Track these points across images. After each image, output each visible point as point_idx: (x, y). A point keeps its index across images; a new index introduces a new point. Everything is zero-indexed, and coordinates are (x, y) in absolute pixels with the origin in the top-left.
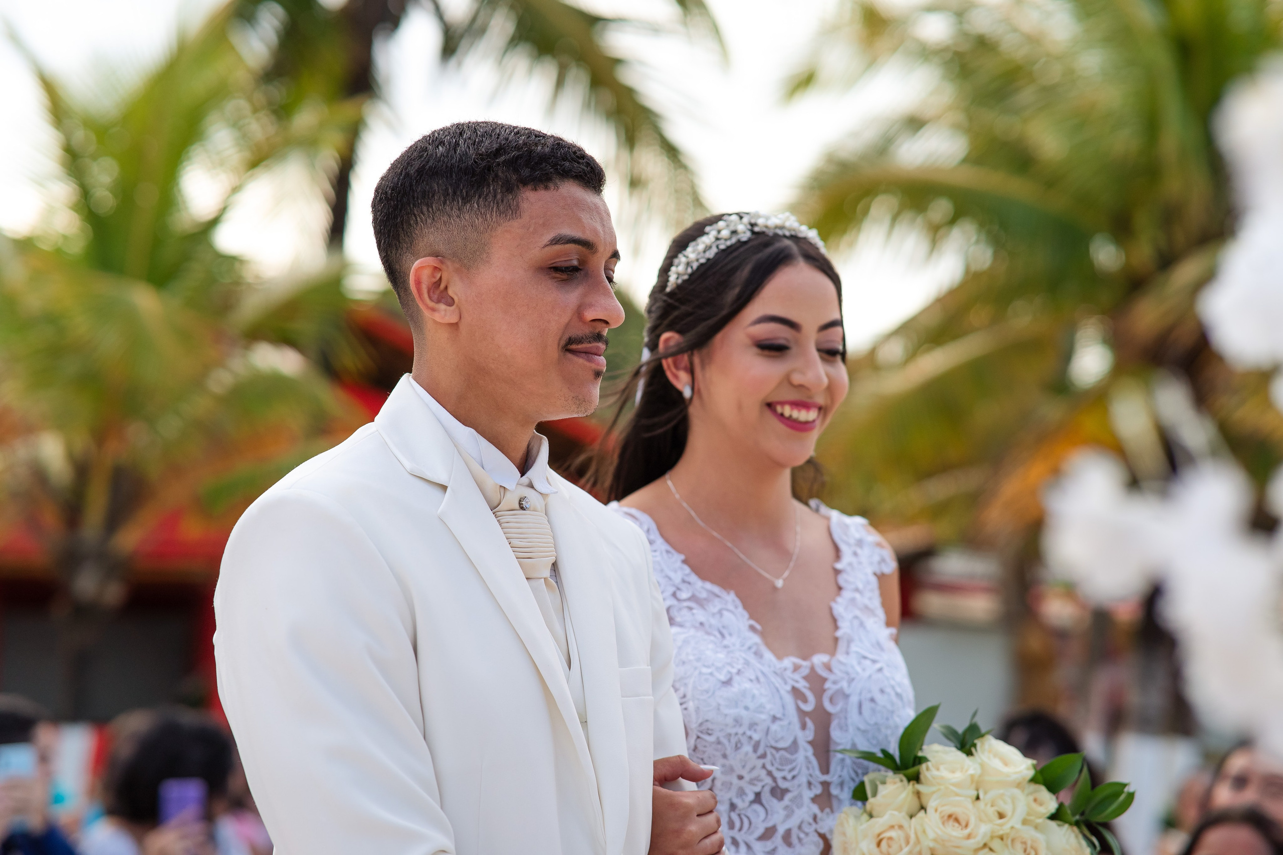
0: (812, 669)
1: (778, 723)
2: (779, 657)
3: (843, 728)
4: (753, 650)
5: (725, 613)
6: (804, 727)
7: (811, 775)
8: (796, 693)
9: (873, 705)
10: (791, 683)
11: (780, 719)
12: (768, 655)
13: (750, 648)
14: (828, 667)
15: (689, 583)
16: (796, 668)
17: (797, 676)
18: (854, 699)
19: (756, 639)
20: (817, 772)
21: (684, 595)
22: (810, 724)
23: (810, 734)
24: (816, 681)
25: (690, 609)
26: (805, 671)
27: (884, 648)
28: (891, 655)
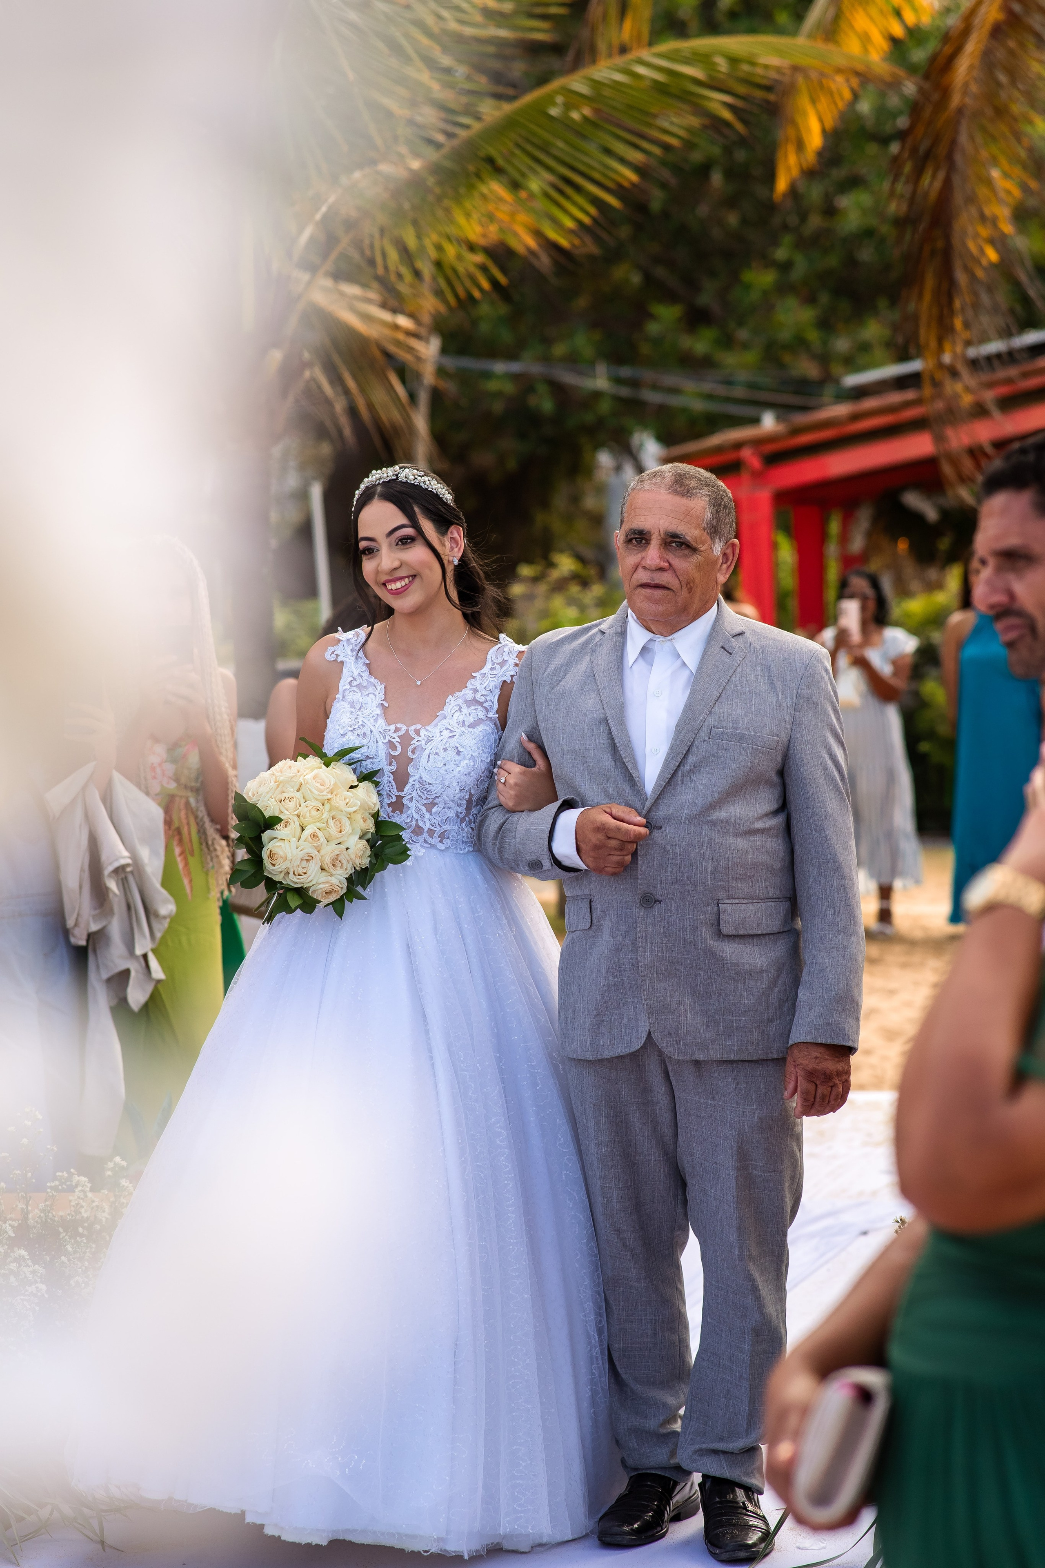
0: (407, 731)
1: (370, 760)
2: (389, 723)
3: (416, 768)
4: (375, 718)
5: (371, 696)
6: (390, 764)
7: (390, 791)
8: (391, 745)
9: (437, 756)
10: (388, 738)
11: (373, 758)
12: (381, 721)
13: (373, 716)
14: (417, 732)
15: (362, 676)
16: (397, 730)
17: (395, 735)
18: (427, 752)
19: (378, 711)
20: (395, 790)
21: (355, 683)
22: (394, 763)
23: (394, 767)
24: (406, 739)
25: (354, 691)
26: (400, 733)
27: (467, 724)
28: (471, 729)
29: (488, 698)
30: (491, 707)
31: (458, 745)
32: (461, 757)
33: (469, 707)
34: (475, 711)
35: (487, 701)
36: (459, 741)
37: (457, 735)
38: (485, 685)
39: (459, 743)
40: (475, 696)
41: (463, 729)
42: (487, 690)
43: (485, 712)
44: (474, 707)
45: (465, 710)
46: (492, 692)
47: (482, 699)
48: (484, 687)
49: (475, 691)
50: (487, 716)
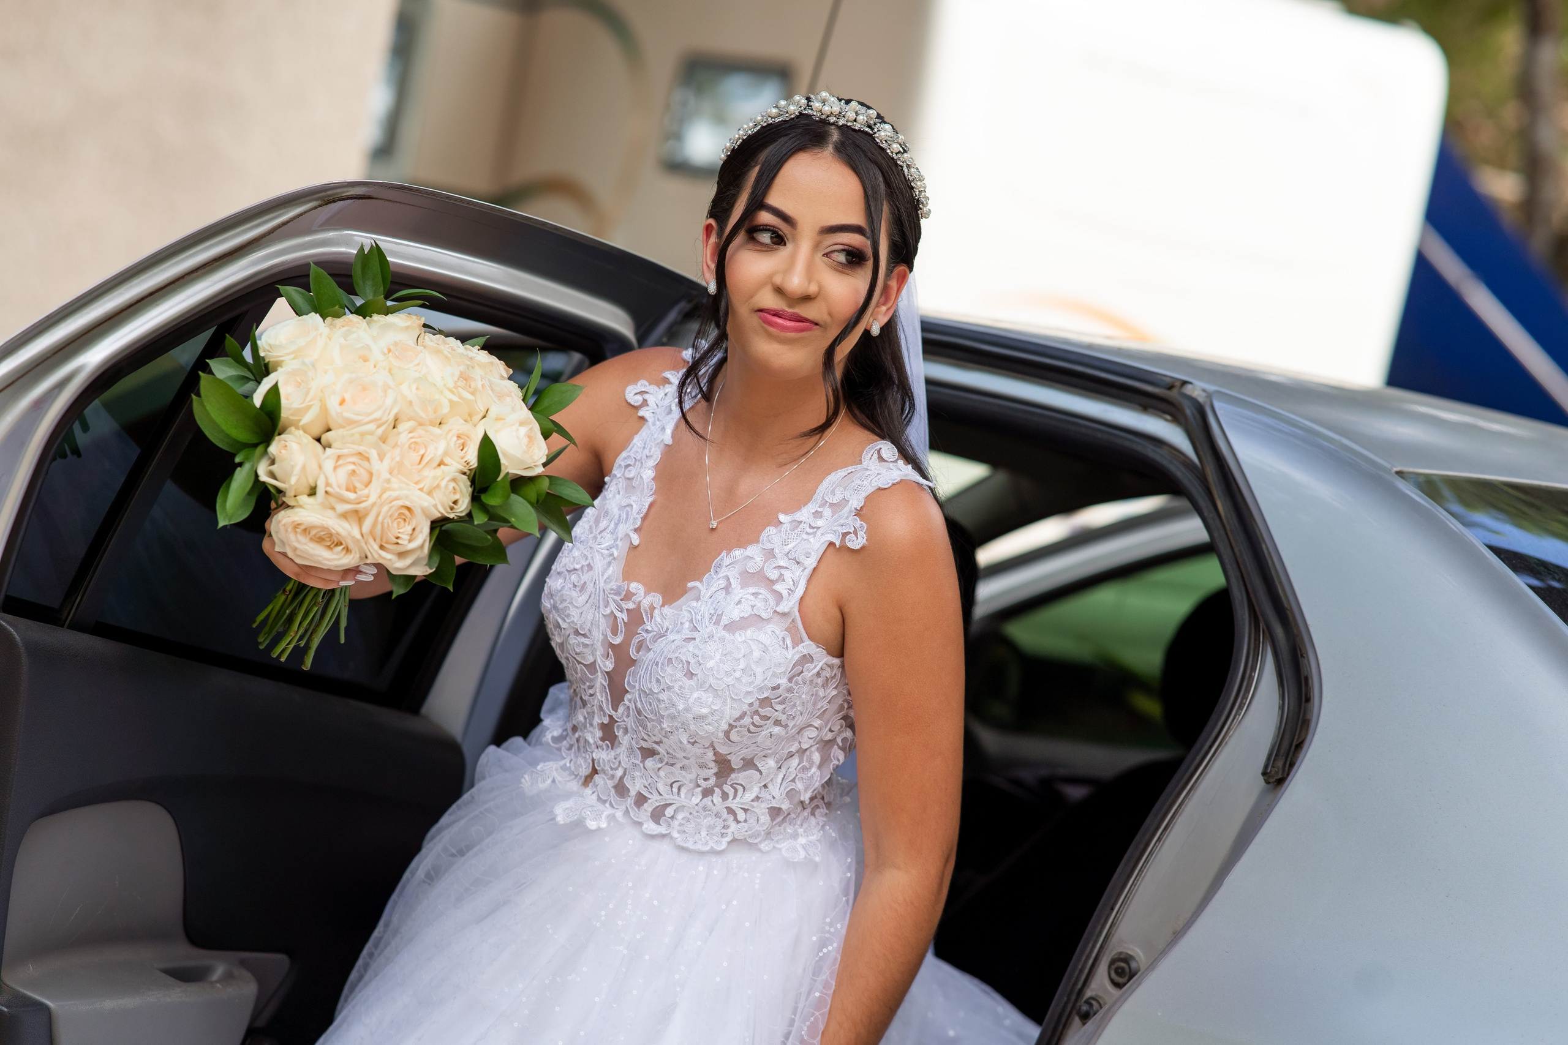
0: (639, 606)
2: (625, 577)
3: (637, 679)
4: (610, 558)
6: (606, 657)
8: (612, 622)
10: (613, 606)
12: (614, 570)
13: (611, 554)
14: (652, 612)
15: (643, 465)
16: (628, 596)
17: (623, 605)
19: (620, 548)
20: (610, 706)
22: (611, 657)
23: (609, 665)
24: (634, 619)
25: (618, 488)
26: (631, 605)
27: (725, 621)
28: (726, 634)
29: (787, 574)
30: (791, 591)
31: (692, 661)
32: (692, 683)
33: (744, 585)
34: (752, 598)
35: (784, 580)
36: (697, 652)
37: (698, 640)
38: (790, 547)
39: (694, 656)
40: (763, 566)
41: (711, 628)
42: (790, 557)
43: (772, 601)
44: (752, 590)
45: (738, 592)
46: (798, 563)
47: (773, 575)
48: (787, 551)
49: (770, 554)
50: (775, 611)
